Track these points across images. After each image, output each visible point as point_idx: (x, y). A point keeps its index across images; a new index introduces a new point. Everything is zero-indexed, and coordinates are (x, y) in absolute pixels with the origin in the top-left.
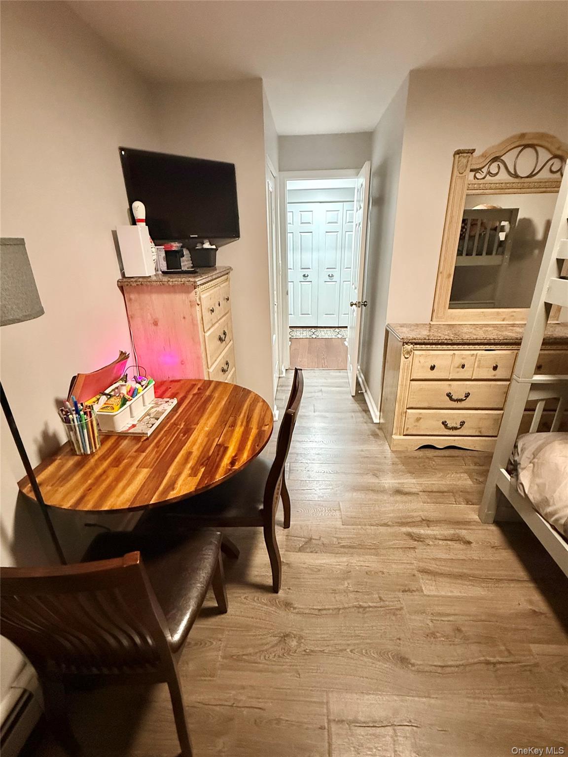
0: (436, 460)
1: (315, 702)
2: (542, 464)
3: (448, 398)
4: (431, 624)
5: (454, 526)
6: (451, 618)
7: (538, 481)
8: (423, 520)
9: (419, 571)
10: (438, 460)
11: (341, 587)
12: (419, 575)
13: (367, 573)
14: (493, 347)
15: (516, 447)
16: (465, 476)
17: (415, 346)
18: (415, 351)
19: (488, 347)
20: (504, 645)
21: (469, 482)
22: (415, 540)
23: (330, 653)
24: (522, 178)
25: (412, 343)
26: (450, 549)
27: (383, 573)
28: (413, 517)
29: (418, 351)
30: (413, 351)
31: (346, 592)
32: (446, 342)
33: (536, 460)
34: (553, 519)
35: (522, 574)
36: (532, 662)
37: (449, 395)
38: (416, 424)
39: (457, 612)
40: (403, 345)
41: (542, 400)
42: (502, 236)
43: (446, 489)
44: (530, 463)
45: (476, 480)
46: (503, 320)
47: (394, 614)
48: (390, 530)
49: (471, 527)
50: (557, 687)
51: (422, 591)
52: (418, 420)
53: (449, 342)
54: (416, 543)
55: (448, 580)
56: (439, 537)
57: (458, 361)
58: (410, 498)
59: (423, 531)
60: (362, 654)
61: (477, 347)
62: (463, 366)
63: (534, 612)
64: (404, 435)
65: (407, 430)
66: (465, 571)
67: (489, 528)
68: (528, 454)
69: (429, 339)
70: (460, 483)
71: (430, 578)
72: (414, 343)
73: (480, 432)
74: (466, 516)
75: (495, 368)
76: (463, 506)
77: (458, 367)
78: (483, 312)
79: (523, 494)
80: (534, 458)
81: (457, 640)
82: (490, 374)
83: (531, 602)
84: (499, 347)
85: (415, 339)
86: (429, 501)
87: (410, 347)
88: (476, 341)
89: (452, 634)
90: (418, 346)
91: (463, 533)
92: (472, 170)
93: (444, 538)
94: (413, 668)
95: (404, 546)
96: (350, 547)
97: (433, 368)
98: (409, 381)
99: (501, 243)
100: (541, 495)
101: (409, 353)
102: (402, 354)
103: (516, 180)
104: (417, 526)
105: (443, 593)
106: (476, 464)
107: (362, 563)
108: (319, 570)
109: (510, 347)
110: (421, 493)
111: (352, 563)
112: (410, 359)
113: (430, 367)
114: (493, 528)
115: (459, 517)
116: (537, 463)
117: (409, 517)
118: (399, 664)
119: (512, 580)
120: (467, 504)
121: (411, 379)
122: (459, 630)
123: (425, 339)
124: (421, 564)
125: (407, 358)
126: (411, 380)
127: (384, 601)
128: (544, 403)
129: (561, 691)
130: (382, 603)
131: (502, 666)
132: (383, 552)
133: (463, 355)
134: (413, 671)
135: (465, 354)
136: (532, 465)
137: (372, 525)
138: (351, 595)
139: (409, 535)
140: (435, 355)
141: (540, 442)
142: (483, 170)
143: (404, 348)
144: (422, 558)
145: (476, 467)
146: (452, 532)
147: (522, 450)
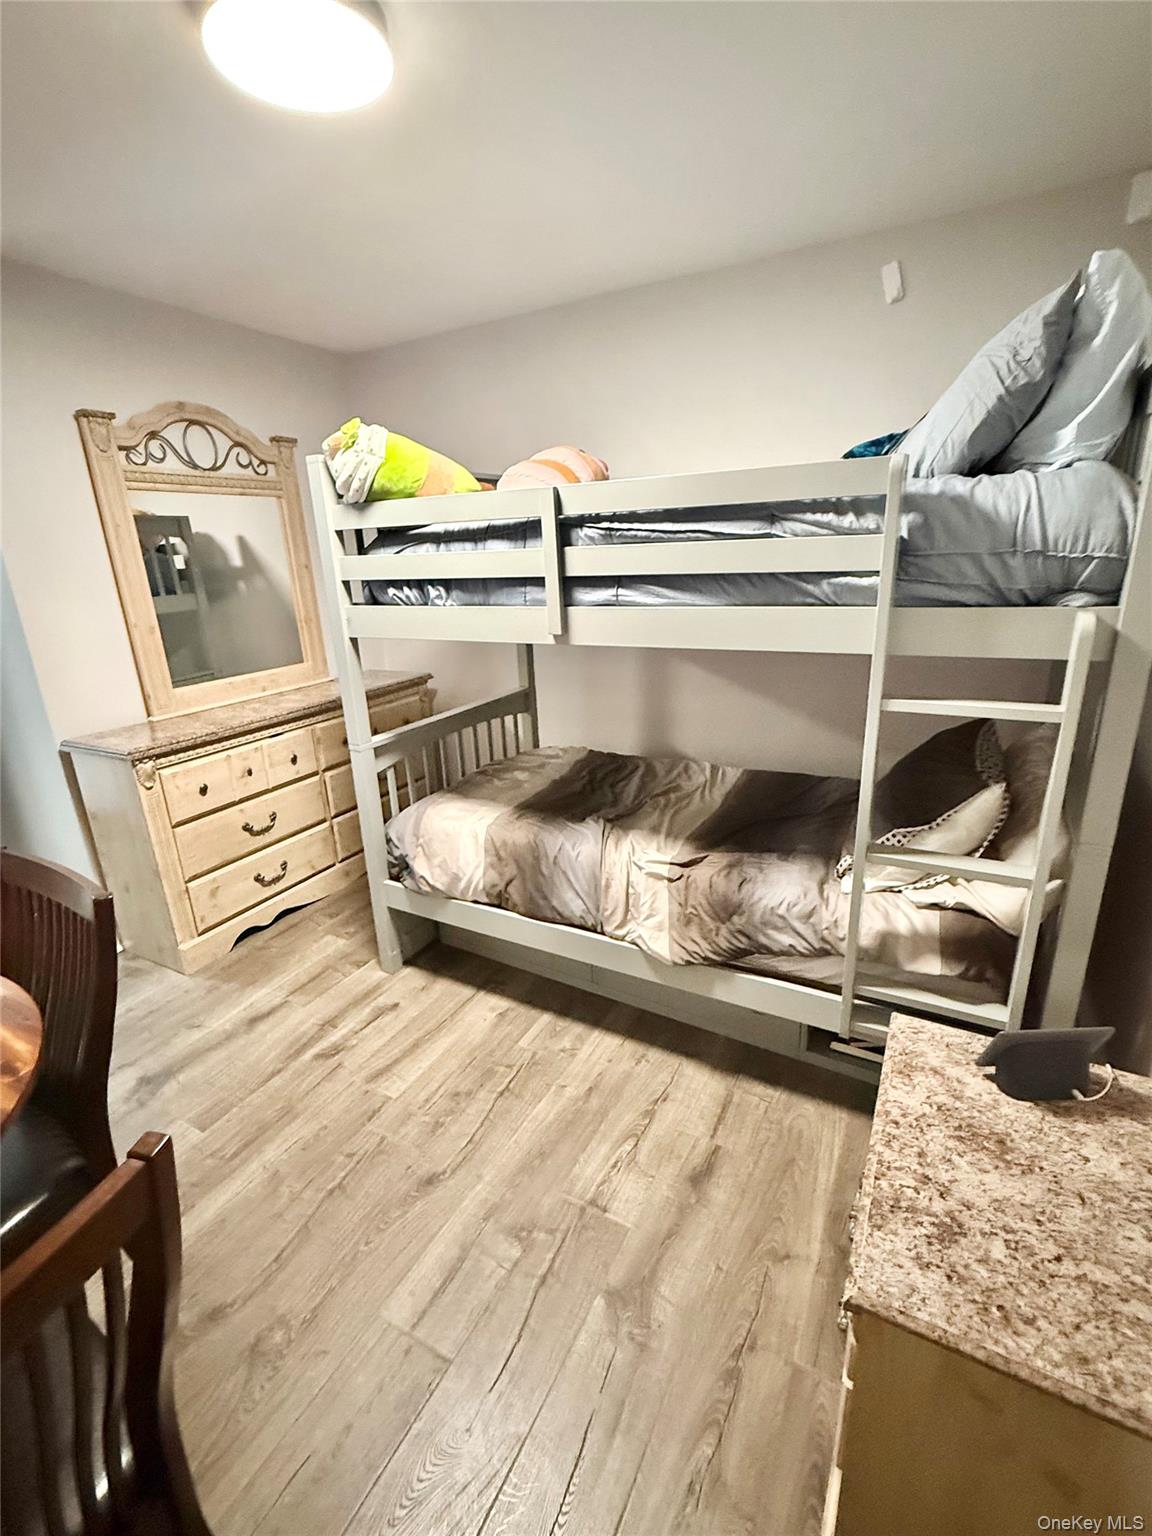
0: (275, 944)
1: (373, 1347)
2: (430, 839)
3: (247, 834)
4: (427, 1119)
5: (365, 1002)
6: (441, 1092)
7: (436, 861)
8: (323, 1025)
9: (368, 1082)
10: (277, 943)
11: (284, 1200)
12: (372, 1086)
13: (303, 1149)
14: (279, 730)
15: (389, 841)
16: (329, 938)
17: (158, 761)
18: (161, 771)
19: (273, 731)
20: (501, 1065)
21: (341, 942)
22: (333, 1055)
23: (342, 1282)
24: (205, 470)
25: (150, 758)
26: (382, 1030)
27: (326, 1127)
28: (305, 1033)
29: (167, 769)
30: (157, 772)
31: (294, 1198)
32: (208, 739)
33: (421, 841)
34: (470, 893)
35: (466, 991)
36: (530, 1055)
37: (247, 828)
38: (214, 901)
39: (441, 1080)
40: (134, 766)
41: (389, 767)
42: (179, 562)
43: (319, 970)
44: (417, 847)
45: (347, 933)
46: (264, 690)
47: (381, 1152)
48: (286, 1075)
49: (384, 989)
50: (558, 1055)
51: (391, 1098)
52: (213, 893)
53: (214, 738)
54: (336, 1057)
55: (408, 1060)
56: (358, 1027)
57: (239, 767)
58: (279, 1014)
59: (334, 1037)
60: (383, 1230)
61: (258, 735)
62: (250, 773)
63: (500, 1014)
64: (199, 935)
65: (202, 920)
66: (415, 1036)
67: (402, 975)
68: (409, 839)
69: (178, 742)
70: (330, 950)
71: (385, 1077)
72: (154, 755)
73: (313, 867)
74: (368, 982)
75: (294, 760)
76: (357, 973)
77: (243, 776)
78: (230, 683)
79: (428, 889)
80: (418, 839)
81: (463, 1105)
82: (291, 773)
83: (492, 1009)
84: (286, 727)
85: (153, 748)
86: (309, 998)
87: (149, 765)
88: (253, 726)
89: (453, 1104)
90: (163, 760)
91: (382, 1000)
92: (121, 448)
93: (365, 1024)
94: (447, 1175)
95: (326, 1073)
96: (246, 1145)
97: (204, 791)
98: (171, 830)
99: (182, 574)
100: (447, 874)
101: (151, 777)
102: (138, 784)
103: (197, 473)
104: (321, 1038)
105: (413, 1078)
106: (331, 916)
107: (285, 1147)
108: (223, 1221)
109: (300, 723)
110: (290, 998)
111: (269, 1160)
112: (157, 786)
113: (198, 790)
114: (409, 971)
115: (361, 988)
116: (425, 842)
117: (298, 1039)
118: (431, 1188)
119: (463, 1005)
120: (359, 967)
121: (174, 823)
122: (457, 1094)
123: (172, 744)
124: (364, 1073)
125: (151, 788)
126: (174, 827)
127: (354, 1154)
128: (392, 770)
129: (562, 1054)
130: (356, 1158)
131: (513, 1083)
132: (300, 1106)
133: (241, 753)
134: (448, 1178)
135: (244, 753)
136: (420, 849)
137: (253, 1092)
138: (308, 1194)
139: (318, 1057)
140: (198, 767)
141: (412, 820)
142: (137, 449)
143: (137, 772)
144: (360, 1066)
145: (335, 920)
146: (368, 1010)
147: (399, 839)
